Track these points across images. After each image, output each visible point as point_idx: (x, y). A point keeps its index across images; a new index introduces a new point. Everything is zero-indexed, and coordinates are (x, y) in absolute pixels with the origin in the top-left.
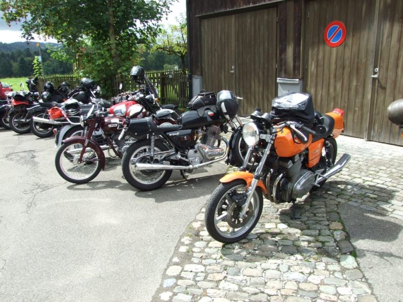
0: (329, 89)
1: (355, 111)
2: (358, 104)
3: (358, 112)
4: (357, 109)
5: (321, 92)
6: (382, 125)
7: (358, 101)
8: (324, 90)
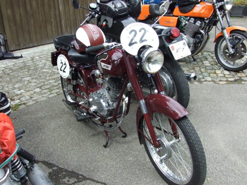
0: (26, 8)
1: (51, 22)
2: (53, 16)
3: (54, 22)
4: (53, 20)
5: (18, 11)
6: (71, 27)
7: (52, 13)
8: (21, 9)
